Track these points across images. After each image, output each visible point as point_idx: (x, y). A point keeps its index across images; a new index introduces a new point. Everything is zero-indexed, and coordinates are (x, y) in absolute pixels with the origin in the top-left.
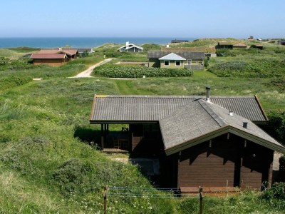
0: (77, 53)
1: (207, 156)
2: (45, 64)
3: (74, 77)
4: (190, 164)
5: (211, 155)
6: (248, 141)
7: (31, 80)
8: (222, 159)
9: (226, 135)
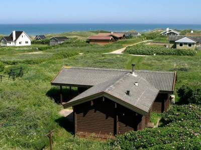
0: (124, 36)
1: (95, 112)
2: (96, 43)
3: (110, 53)
4: (84, 116)
5: (97, 112)
6: (118, 104)
7: (77, 54)
8: (105, 115)
9: (102, 98)
